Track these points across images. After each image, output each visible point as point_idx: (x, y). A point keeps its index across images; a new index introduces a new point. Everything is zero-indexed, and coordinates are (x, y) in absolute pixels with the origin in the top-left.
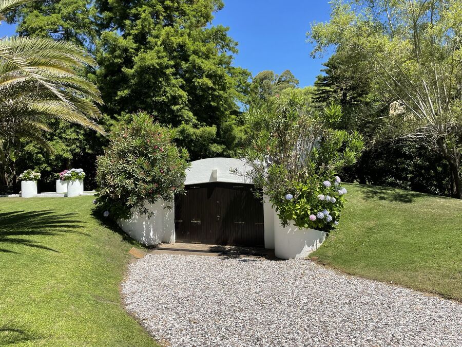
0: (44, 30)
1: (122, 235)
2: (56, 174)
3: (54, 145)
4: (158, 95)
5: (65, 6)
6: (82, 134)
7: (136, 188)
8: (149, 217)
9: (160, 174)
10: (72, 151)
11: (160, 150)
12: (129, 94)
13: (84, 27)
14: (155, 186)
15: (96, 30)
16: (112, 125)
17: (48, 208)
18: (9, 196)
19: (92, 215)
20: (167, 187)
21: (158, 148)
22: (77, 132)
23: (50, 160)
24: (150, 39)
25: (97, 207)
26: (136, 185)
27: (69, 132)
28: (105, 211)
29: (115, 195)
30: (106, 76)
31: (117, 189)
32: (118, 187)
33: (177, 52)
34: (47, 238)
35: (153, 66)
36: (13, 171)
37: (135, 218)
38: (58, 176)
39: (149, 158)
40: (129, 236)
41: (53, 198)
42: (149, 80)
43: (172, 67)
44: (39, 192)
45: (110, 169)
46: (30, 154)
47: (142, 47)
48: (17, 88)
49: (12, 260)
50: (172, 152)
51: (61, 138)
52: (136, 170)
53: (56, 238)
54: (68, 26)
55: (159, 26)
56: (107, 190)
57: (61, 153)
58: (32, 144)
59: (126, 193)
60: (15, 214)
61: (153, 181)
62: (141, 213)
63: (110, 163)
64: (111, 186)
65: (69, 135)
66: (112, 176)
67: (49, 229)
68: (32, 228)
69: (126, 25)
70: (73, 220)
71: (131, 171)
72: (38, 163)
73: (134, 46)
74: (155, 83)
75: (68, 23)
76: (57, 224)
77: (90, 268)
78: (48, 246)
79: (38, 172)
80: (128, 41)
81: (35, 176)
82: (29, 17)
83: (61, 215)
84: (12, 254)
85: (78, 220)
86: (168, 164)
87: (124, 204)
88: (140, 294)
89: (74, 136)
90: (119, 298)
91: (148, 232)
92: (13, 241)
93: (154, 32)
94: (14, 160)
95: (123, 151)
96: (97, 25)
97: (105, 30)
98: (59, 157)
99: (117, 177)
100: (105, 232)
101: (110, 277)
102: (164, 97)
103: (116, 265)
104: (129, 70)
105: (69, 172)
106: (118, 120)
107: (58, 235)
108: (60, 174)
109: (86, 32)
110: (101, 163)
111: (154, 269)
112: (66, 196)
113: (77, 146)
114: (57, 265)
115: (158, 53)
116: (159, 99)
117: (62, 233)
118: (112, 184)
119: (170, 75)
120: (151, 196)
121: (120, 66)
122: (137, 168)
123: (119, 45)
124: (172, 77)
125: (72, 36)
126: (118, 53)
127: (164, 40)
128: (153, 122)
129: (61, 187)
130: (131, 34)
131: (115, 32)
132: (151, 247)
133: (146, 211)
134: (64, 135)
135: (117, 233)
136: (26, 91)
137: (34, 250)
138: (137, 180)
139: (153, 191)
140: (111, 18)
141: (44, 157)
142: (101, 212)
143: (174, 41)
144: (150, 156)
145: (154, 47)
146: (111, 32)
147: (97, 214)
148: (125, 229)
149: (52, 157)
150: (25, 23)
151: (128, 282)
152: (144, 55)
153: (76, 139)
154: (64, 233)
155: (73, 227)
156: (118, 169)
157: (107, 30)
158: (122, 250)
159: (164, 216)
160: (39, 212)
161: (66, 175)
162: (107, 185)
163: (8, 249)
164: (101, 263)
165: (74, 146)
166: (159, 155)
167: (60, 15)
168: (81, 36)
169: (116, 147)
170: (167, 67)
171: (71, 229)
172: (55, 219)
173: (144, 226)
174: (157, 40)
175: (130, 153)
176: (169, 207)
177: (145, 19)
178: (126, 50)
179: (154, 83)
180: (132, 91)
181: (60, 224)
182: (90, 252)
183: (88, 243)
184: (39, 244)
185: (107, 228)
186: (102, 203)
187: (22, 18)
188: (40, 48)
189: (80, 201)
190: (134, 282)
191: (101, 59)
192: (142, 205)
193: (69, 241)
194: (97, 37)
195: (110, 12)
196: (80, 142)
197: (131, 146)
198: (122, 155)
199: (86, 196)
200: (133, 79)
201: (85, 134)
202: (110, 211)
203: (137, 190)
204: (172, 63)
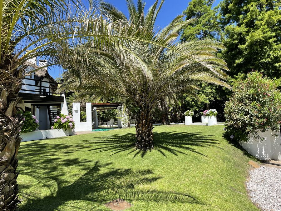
0: (193, 35)
1: (243, 151)
2: (201, 113)
3: (200, 96)
4: (264, 58)
5: (203, 18)
6: (214, 89)
7: (252, 121)
8: (261, 141)
9: (269, 112)
10: (209, 99)
11: (268, 95)
12: (243, 61)
13: (214, 27)
14: (265, 120)
15: (221, 27)
16: (232, 82)
17: (198, 131)
18: (180, 124)
19: (223, 137)
20: (275, 121)
21: (267, 94)
22: (212, 88)
23: (198, 105)
24: (256, 22)
25: (226, 132)
26: (251, 119)
27: (207, 89)
28: (231, 135)
29: (238, 126)
30: (227, 53)
31: (239, 122)
32: (239, 120)
33: (277, 26)
34: (200, 148)
35: (260, 39)
36: (180, 111)
37: (251, 141)
38: (202, 113)
39: (260, 102)
40: (248, 152)
41: (200, 126)
42: (257, 50)
43: (274, 37)
44: (193, 122)
45: (233, 109)
46: (188, 102)
47: (251, 29)
48: (184, 69)
49: (185, 158)
50: (277, 96)
51: (203, 92)
52: (251, 110)
53: (205, 148)
54: (206, 29)
55: (263, 12)
56: (232, 122)
57: (203, 101)
58: (189, 97)
59: (245, 125)
60: (184, 134)
61: (264, 117)
62: (255, 138)
63: (233, 106)
64: (235, 120)
65: (207, 90)
66: (235, 114)
67: (201, 143)
68: (192, 142)
69: (240, 18)
70: (213, 139)
71: (248, 110)
72: (192, 107)
73: (246, 30)
74: (262, 50)
75: (206, 28)
76: (205, 141)
77: (225, 169)
78: (201, 153)
79: (192, 112)
80: (242, 28)
81: (191, 114)
82: (186, 30)
83: (206, 136)
84: (185, 155)
85: (216, 139)
86: (275, 105)
87: (244, 131)
88: (260, 192)
89: (210, 90)
90: (246, 192)
91: (261, 151)
92: (184, 148)
93: (259, 18)
94: (180, 105)
95: (241, 98)
96: (222, 24)
97: (227, 25)
98: (203, 103)
99: (238, 114)
100: (232, 148)
101: (238, 177)
102: (269, 59)
103: (241, 170)
104: (243, 46)
105: (208, 111)
106: (236, 79)
107: (206, 147)
108: (203, 113)
109: (215, 30)
110: (228, 106)
111: (268, 177)
112: (207, 125)
113: (212, 96)
114: (207, 164)
115: (263, 30)
116: (265, 60)
117: (207, 146)
118: (235, 118)
119: (272, 43)
120: (262, 127)
121: (237, 45)
122: (252, 108)
123: (236, 32)
124: (274, 44)
125: (207, 35)
126: (235, 36)
127: (267, 20)
128: (263, 77)
129: (204, 119)
130: (244, 23)
131: (232, 25)
132: (264, 162)
133: (259, 137)
134: (204, 91)
135: (239, 149)
136: (188, 70)
137: (195, 154)
138: (252, 116)
139: (264, 123)
140: (230, 17)
141: (195, 103)
142: (229, 136)
143: (275, 19)
144: (260, 100)
145: (260, 27)
146: (230, 26)
147: (226, 136)
148: (244, 147)
149: (199, 103)
150: (184, 34)
151: (250, 182)
152: (253, 34)
153: (211, 92)
154: (209, 146)
155: (213, 143)
156: (238, 109)
157: (228, 25)
158: (244, 161)
159: (272, 141)
160: (195, 133)
161: (207, 113)
162: (231, 119)
163: (182, 152)
164: (232, 167)
165: (210, 96)
166: (267, 99)
167: (201, 25)
168: (212, 33)
169: (237, 96)
170: (270, 38)
171: (212, 144)
172: (203, 137)
173: (258, 147)
174: (262, 22)
175: (246, 98)
176: (277, 135)
177: (253, 11)
178: (240, 34)
179: (260, 51)
180: (245, 59)
181: (206, 141)
182: (225, 159)
183: (222, 154)
184: (197, 151)
185: (232, 145)
186: (229, 130)
187: (182, 32)
188: (195, 46)
189: (215, 128)
190: (254, 183)
191: (225, 43)
192: (256, 133)
193: (212, 151)
194: (222, 31)
195: (229, 14)
196: (214, 93)
197: (247, 94)
198: (241, 100)
199: (219, 125)
200: (245, 51)
201: (216, 89)
202: (234, 135)
203: (252, 123)
204: (274, 34)
